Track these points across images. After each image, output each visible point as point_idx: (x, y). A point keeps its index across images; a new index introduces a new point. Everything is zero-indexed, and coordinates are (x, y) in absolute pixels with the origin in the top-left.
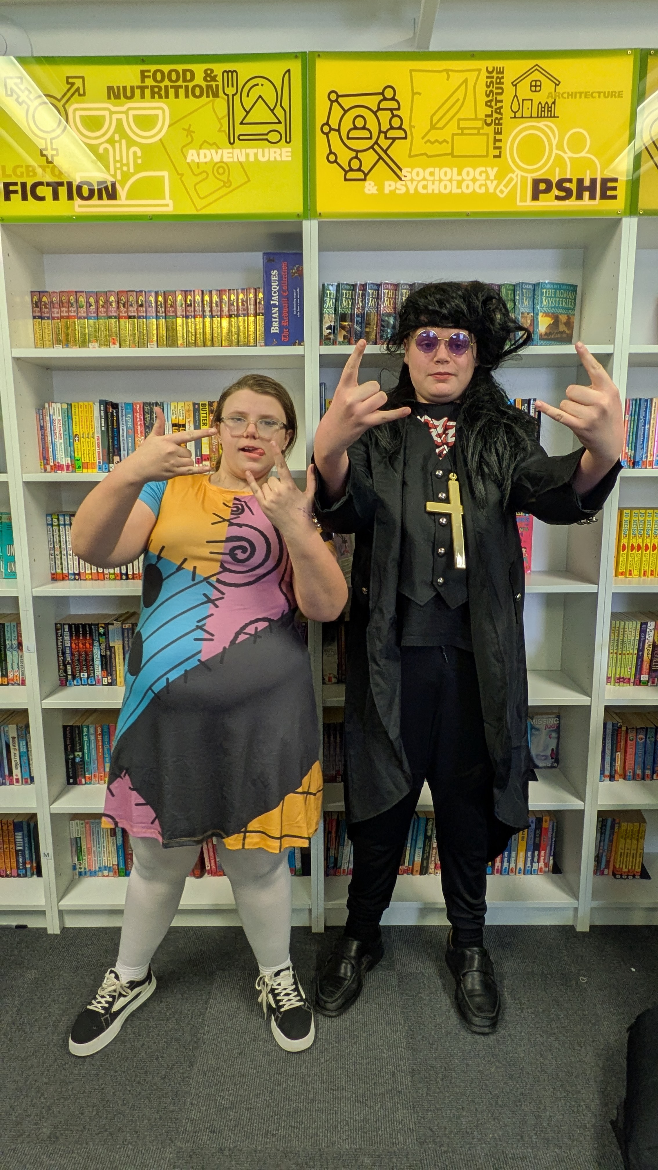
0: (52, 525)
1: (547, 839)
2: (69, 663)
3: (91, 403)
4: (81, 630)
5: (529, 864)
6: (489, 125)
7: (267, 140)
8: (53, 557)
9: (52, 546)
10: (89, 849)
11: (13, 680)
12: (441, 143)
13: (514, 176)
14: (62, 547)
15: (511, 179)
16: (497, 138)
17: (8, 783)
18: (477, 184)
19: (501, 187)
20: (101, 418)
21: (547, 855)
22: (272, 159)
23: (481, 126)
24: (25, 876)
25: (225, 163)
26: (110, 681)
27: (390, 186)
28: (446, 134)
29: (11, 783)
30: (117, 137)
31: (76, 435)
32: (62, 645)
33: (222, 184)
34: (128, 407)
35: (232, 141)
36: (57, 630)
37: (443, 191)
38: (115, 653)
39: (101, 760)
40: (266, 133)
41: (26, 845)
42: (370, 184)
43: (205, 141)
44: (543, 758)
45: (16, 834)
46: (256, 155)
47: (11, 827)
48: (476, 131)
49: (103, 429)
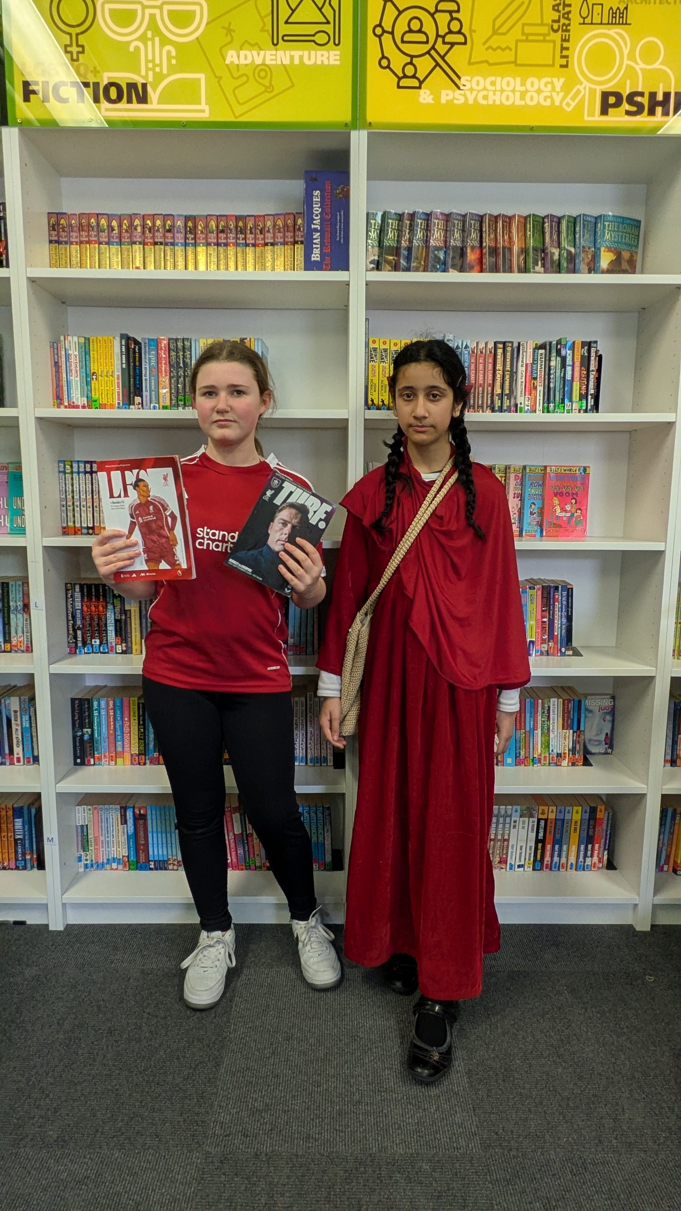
0: (65, 473)
1: (602, 830)
2: (79, 628)
3: (111, 338)
4: (93, 590)
5: (581, 859)
6: (556, 31)
7: (314, 41)
8: (64, 508)
9: (64, 496)
10: (96, 839)
11: (16, 646)
12: (503, 50)
13: (581, 88)
14: (75, 497)
15: (579, 91)
16: (564, 46)
17: (8, 763)
18: (543, 95)
19: (568, 99)
20: (122, 354)
21: (602, 849)
22: (319, 62)
23: (547, 32)
24: (25, 868)
25: (267, 66)
26: (124, 649)
27: (447, 95)
28: (508, 40)
29: (12, 763)
30: (149, 34)
31: (94, 373)
32: (72, 608)
33: (263, 88)
34: (152, 343)
35: (275, 42)
36: (67, 590)
37: (505, 102)
38: (130, 618)
39: (112, 738)
40: (313, 33)
41: (27, 833)
42: (425, 93)
43: (246, 41)
44: (596, 743)
45: (16, 820)
46: (301, 57)
47: (10, 813)
48: (541, 38)
49: (124, 366)
